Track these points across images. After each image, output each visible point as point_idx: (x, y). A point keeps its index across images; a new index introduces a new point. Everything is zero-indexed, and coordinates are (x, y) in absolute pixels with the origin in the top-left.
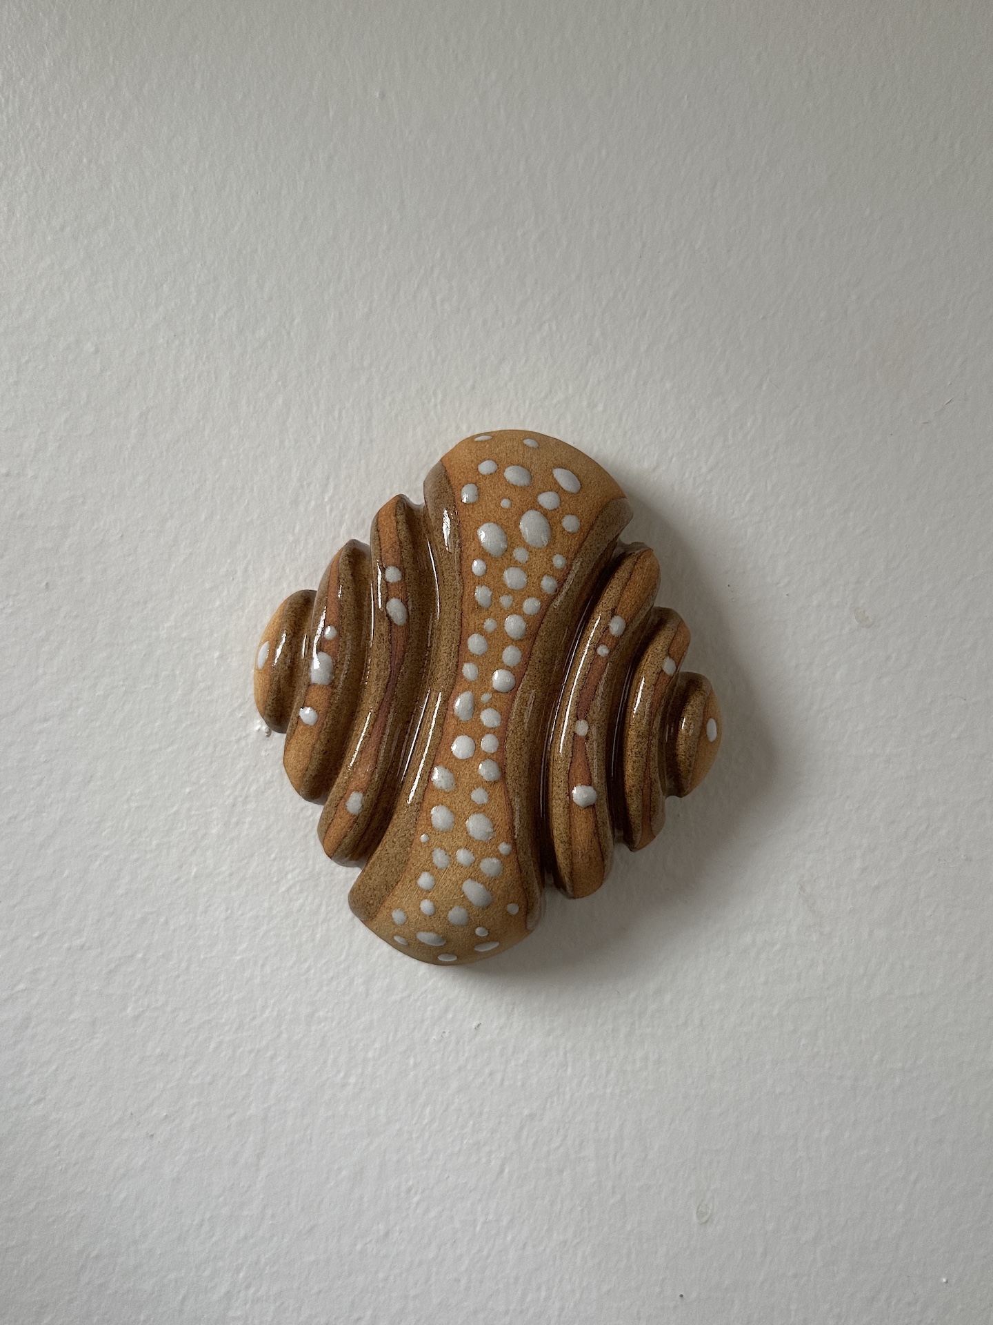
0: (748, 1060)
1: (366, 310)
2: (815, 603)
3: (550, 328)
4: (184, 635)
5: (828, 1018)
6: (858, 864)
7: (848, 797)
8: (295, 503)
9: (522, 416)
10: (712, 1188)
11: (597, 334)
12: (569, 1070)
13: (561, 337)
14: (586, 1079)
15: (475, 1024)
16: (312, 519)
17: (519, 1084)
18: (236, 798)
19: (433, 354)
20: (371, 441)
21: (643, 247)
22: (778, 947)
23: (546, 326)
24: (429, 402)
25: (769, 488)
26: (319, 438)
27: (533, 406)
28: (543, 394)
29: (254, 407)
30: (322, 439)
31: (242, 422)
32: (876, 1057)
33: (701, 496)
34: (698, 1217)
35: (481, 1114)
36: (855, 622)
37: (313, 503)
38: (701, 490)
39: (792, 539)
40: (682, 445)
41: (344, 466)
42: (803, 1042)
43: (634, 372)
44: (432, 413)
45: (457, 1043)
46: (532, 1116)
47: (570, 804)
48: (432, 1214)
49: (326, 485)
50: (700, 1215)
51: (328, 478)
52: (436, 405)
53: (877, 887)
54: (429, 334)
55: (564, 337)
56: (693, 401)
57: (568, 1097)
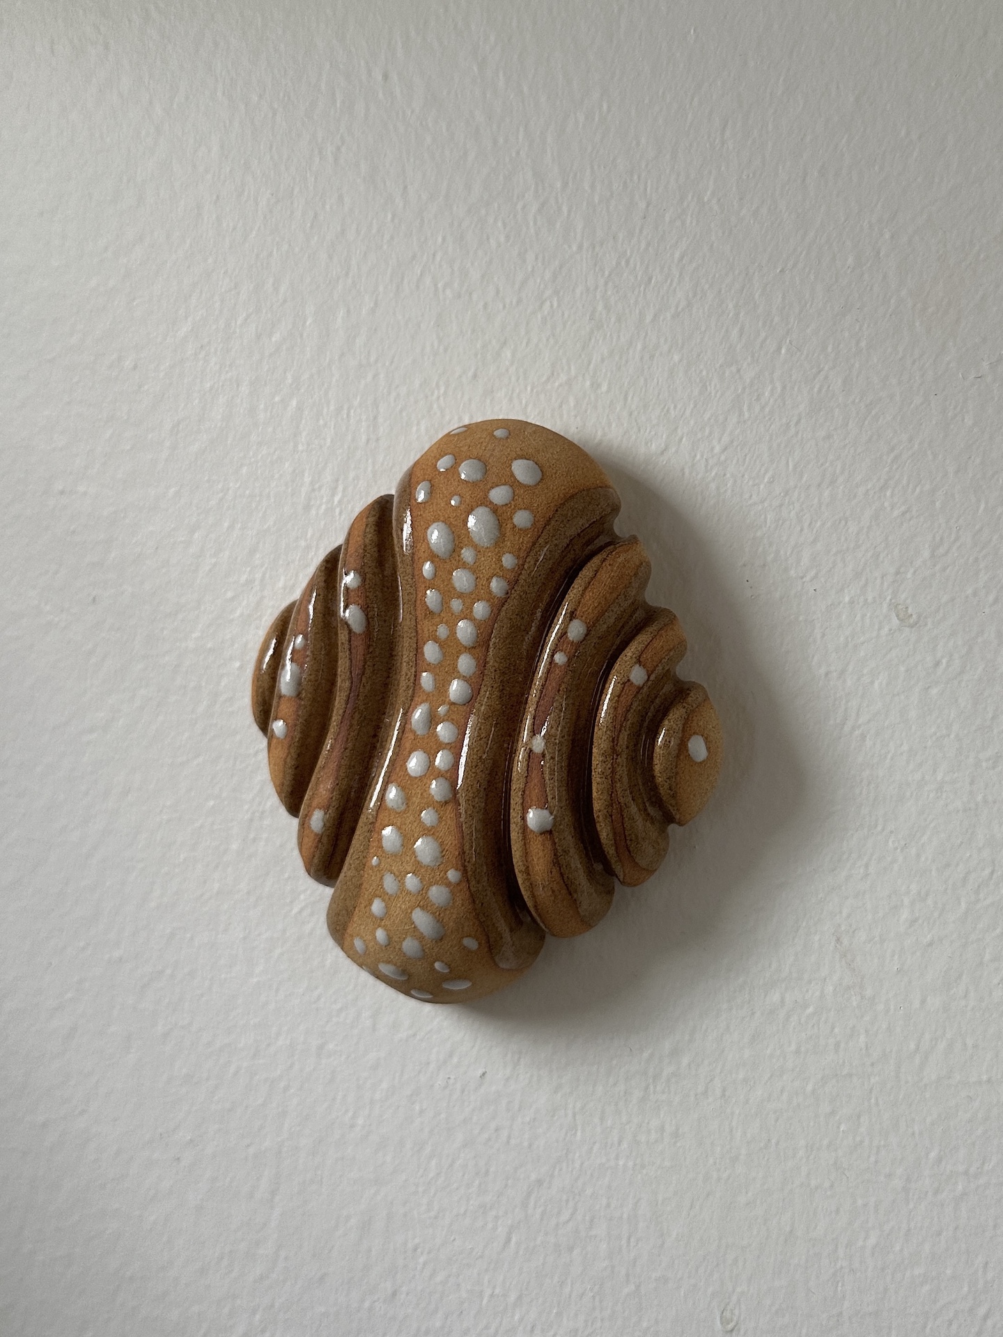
0: (777, 1143)
1: (372, 305)
2: (847, 599)
3: (552, 306)
4: (209, 645)
5: (873, 1101)
6: (905, 915)
7: (891, 832)
8: (307, 508)
9: (524, 402)
10: (739, 1290)
11: (600, 307)
12: (579, 1133)
13: (563, 315)
14: (597, 1146)
15: (480, 1072)
16: (323, 523)
17: (526, 1144)
18: (253, 813)
19: (436, 344)
20: (378, 440)
21: (647, 206)
22: (810, 1010)
23: (548, 303)
24: (432, 394)
25: (791, 467)
26: (329, 440)
27: (535, 391)
28: (544, 378)
29: (271, 412)
30: (332, 441)
31: (261, 428)
32: (933, 1155)
33: (714, 480)
34: (722, 1323)
35: (487, 1172)
36: (895, 621)
37: (324, 507)
38: (713, 474)
39: (819, 524)
40: (692, 422)
41: (352, 467)
42: (842, 1128)
43: (639, 347)
44: (435, 406)
45: (463, 1091)
46: (539, 1182)
47: (525, 827)
48: (439, 1278)
49: (336, 488)
50: (724, 1321)
51: (337, 480)
52: (438, 398)
53: (930, 944)
54: (432, 323)
55: (566, 315)
56: (704, 373)
57: (577, 1165)
